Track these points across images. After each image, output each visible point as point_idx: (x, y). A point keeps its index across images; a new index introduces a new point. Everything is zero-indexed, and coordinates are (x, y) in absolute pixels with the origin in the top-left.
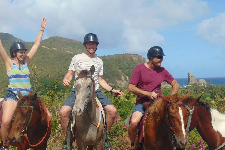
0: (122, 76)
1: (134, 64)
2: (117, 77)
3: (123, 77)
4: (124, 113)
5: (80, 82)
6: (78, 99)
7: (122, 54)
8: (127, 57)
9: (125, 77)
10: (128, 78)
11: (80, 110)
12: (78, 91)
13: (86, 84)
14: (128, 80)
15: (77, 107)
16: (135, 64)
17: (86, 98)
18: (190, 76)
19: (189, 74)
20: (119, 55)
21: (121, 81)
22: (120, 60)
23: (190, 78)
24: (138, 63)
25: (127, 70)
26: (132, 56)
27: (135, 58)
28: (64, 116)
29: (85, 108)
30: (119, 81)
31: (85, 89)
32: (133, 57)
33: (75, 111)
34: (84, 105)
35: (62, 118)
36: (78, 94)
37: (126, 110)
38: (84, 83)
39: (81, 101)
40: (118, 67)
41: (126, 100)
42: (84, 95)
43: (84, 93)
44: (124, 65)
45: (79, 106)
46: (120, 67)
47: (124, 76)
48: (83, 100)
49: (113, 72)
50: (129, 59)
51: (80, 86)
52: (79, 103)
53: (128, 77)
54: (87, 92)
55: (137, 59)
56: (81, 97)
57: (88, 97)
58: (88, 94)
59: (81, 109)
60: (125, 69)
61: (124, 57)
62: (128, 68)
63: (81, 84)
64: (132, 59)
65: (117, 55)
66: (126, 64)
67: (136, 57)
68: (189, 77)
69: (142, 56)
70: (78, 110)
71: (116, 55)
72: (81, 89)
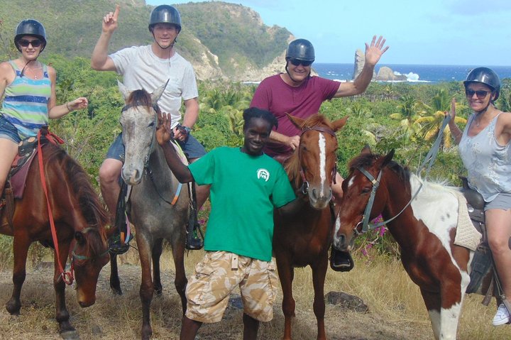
0: (204, 53)
1: (232, 25)
2: (192, 55)
3: (205, 57)
4: (207, 140)
5: (133, 116)
6: (130, 151)
7: (204, 3)
8: (215, 9)
9: (209, 57)
10: (216, 58)
11: (138, 172)
12: (130, 134)
13: (145, 119)
14: (217, 63)
15: (130, 167)
16: (233, 28)
17: (146, 147)
18: (358, 58)
19: (356, 55)
20: (197, 4)
21: (200, 66)
22: (199, 15)
23: (358, 63)
24: (240, 24)
25: (215, 40)
26: (227, 6)
27: (233, 12)
28: (107, 180)
29: (145, 168)
30: (196, 65)
31: (143, 129)
32: (229, 11)
33: (127, 175)
34: (142, 162)
35: (105, 184)
36: (129, 140)
37: (211, 132)
38: (141, 118)
39: (137, 155)
40: (194, 32)
41: (212, 110)
42: (141, 141)
43: (143, 137)
44: (209, 29)
45: (134, 165)
46: (198, 33)
47: (207, 53)
48: (142, 152)
49: (182, 45)
50: (220, 15)
51: (134, 123)
52: (134, 157)
53: (218, 55)
54: (148, 135)
55: (238, 15)
56: (137, 147)
57: (150, 145)
58: (149, 140)
59: (139, 169)
60: (212, 38)
61: (209, 9)
62: (217, 36)
63: (136, 120)
64: (227, 14)
65: (193, 4)
66: (213, 26)
67: (236, 11)
68: (356, 61)
69: (252, 10)
70: (134, 173)
71: (191, 3)
72: (137, 130)
